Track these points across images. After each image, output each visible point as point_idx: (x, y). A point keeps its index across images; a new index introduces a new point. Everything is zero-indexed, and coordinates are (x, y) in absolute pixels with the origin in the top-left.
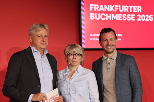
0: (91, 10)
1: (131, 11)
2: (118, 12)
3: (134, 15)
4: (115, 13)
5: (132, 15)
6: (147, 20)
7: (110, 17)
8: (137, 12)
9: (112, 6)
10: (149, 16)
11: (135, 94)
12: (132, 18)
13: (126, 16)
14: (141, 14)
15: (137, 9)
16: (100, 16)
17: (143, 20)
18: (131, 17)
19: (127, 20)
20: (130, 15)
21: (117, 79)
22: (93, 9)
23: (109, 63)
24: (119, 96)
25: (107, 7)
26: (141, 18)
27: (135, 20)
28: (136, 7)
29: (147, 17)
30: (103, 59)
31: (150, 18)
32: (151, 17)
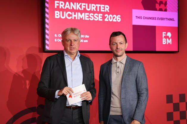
0: (56, 7)
1: (98, 10)
2: (85, 11)
3: (101, 15)
4: (81, 12)
5: (100, 15)
6: (114, 20)
7: (76, 16)
8: (105, 12)
9: (79, 4)
10: (117, 16)
11: (140, 98)
12: (99, 18)
13: (93, 16)
14: (109, 14)
15: (105, 8)
16: (66, 15)
17: (111, 20)
18: (98, 16)
19: (94, 20)
20: (97, 15)
21: (123, 83)
22: (58, 7)
23: (118, 67)
24: (124, 100)
25: (74, 4)
26: (108, 19)
27: (103, 20)
28: (104, 6)
29: (115, 17)
30: (112, 62)
31: (118, 19)
32: (119, 17)
